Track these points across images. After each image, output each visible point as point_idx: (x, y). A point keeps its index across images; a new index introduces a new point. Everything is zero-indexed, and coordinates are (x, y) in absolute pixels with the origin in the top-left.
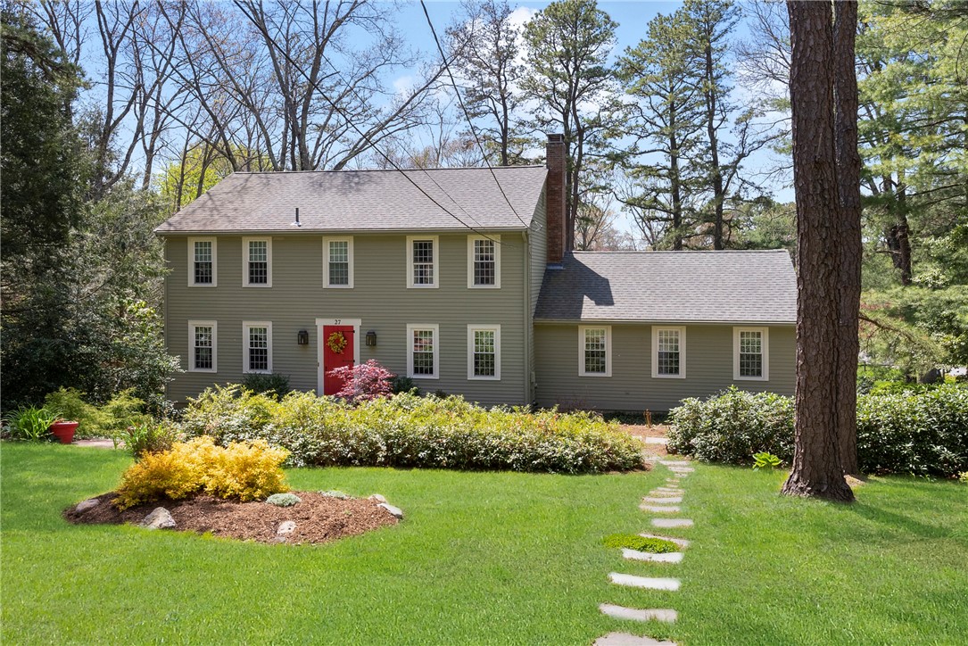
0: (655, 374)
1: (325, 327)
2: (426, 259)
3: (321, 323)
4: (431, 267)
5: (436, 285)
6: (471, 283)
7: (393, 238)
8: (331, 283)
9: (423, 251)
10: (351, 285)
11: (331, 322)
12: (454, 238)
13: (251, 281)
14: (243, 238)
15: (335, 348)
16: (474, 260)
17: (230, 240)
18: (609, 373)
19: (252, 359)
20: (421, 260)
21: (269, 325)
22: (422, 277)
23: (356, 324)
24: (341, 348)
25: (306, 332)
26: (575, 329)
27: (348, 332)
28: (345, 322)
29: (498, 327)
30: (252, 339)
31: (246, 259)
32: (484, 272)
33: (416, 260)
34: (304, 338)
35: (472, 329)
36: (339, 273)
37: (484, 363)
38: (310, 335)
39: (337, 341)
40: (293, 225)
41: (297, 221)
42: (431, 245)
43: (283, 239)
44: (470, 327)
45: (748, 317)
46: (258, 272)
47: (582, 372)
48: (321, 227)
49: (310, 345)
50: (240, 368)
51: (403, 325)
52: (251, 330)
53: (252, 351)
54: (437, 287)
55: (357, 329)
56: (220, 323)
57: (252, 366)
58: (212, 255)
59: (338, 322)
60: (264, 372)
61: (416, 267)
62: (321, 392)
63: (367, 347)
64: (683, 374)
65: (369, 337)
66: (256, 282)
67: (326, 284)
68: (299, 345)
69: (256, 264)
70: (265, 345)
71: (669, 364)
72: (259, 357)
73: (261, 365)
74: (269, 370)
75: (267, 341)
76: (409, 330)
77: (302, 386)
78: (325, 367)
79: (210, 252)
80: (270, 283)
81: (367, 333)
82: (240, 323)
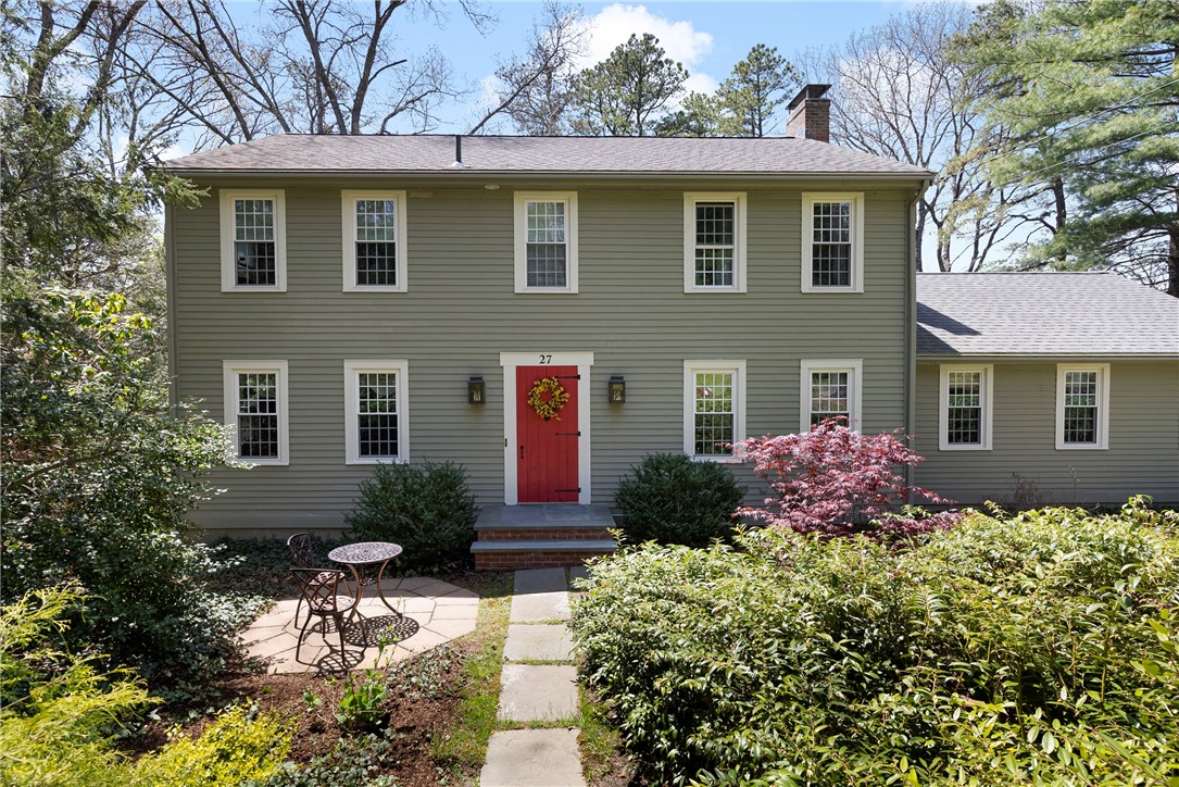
0: (1061, 443)
1: (519, 369)
2: (719, 240)
3: (510, 362)
4: (729, 253)
5: (740, 283)
6: (807, 284)
7: (658, 195)
8: (529, 285)
9: (715, 223)
10: (572, 286)
11: (532, 360)
12: (776, 198)
13: (361, 280)
14: (344, 192)
15: (543, 410)
16: (812, 242)
17: (316, 197)
18: (986, 443)
19: (363, 435)
20: (710, 240)
21: (400, 369)
22: (711, 270)
23: (583, 362)
24: (554, 409)
25: (480, 379)
26: (937, 370)
27: (569, 376)
28: (559, 359)
29: (858, 364)
30: (363, 395)
31: (350, 236)
32: (831, 264)
33: (700, 240)
34: (477, 390)
35: (808, 369)
36: (546, 261)
38: (488, 385)
39: (547, 396)
40: (454, 165)
41: (459, 159)
42: (730, 212)
43: (428, 195)
44: (804, 365)
46: (376, 261)
47: (944, 444)
48: (511, 169)
49: (488, 406)
50: (340, 454)
51: (678, 364)
52: (363, 378)
53: (363, 421)
54: (743, 289)
55: (585, 373)
56: (294, 363)
57: (364, 451)
58: (274, 227)
59: (546, 359)
60: (387, 460)
61: (699, 253)
62: (511, 496)
63: (606, 406)
64: (1103, 441)
65: (614, 390)
66: (372, 282)
67: (521, 284)
68: (468, 406)
69: (372, 245)
70: (393, 408)
71: (1081, 425)
72: (378, 434)
73: (384, 446)
74: (404, 456)
75: (397, 400)
76: (686, 372)
77: (473, 486)
78: (521, 448)
79: (270, 223)
80: (402, 283)
81: (608, 378)
82: (338, 364)
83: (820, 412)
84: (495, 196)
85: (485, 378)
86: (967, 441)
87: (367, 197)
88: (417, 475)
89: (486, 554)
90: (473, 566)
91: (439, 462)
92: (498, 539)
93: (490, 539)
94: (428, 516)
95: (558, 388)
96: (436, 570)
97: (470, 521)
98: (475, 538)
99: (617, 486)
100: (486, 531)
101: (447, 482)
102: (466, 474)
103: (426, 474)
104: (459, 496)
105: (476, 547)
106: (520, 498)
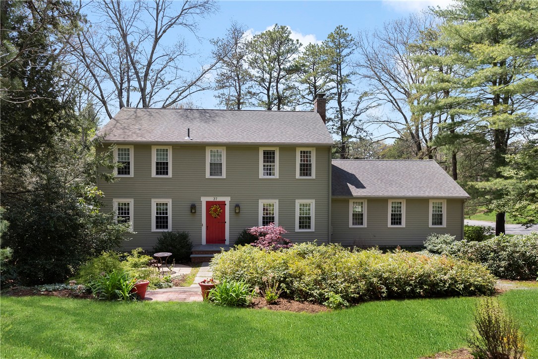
0: (389, 225)
1: (207, 202)
2: (271, 162)
3: (204, 200)
4: (273, 166)
5: (277, 176)
6: (298, 176)
7: (250, 148)
8: (210, 175)
9: (269, 156)
10: (224, 176)
11: (211, 199)
12: (288, 149)
13: (157, 173)
14: (152, 146)
15: (214, 215)
16: (300, 162)
17: (143, 148)
18: (365, 225)
19: (157, 222)
20: (268, 162)
21: (169, 202)
22: (269, 171)
23: (227, 200)
24: (218, 215)
25: (195, 205)
26: (348, 201)
27: (223, 204)
28: (220, 199)
29: (314, 201)
30: (157, 210)
31: (154, 159)
32: (305, 169)
33: (264, 162)
34: (193, 208)
35: (298, 202)
36: (216, 168)
37: (305, 222)
38: (197, 207)
39: (215, 211)
40: (187, 139)
41: (189, 136)
42: (274, 153)
43: (179, 147)
44: (297, 201)
45: (437, 194)
46: (162, 168)
47: (351, 225)
48: (205, 140)
49: (197, 213)
50: (150, 228)
51: (257, 200)
52: (157, 204)
53: (157, 218)
55: (227, 203)
56: (135, 200)
57: (157, 227)
58: (130, 157)
59: (216, 199)
60: (166, 230)
61: (264, 166)
62: (204, 242)
63: (234, 214)
64: (403, 225)
65: (237, 208)
66: (161, 174)
67: (208, 175)
68: (190, 213)
69: (161, 163)
70: (167, 214)
71: (396, 220)
72: (162, 221)
73: (164, 226)
74: (170, 229)
75: (168, 211)
76: (260, 203)
77: (192, 238)
78: (207, 227)
79: (129, 155)
80: (170, 175)
81: (235, 205)
82: (150, 200)
83: (302, 216)
84: (200, 148)
85: (196, 205)
86: (359, 224)
87: (160, 147)
88: (175, 235)
89: (194, 258)
90: (191, 262)
91: (181, 231)
92: (198, 254)
93: (196, 254)
94: (178, 247)
95: (219, 208)
96: (180, 262)
97: (190, 249)
98: (192, 253)
99: (236, 237)
100: (195, 251)
101: (184, 237)
102: (189, 235)
103: (177, 235)
104: (187, 241)
105: (191, 256)
106: (207, 242)
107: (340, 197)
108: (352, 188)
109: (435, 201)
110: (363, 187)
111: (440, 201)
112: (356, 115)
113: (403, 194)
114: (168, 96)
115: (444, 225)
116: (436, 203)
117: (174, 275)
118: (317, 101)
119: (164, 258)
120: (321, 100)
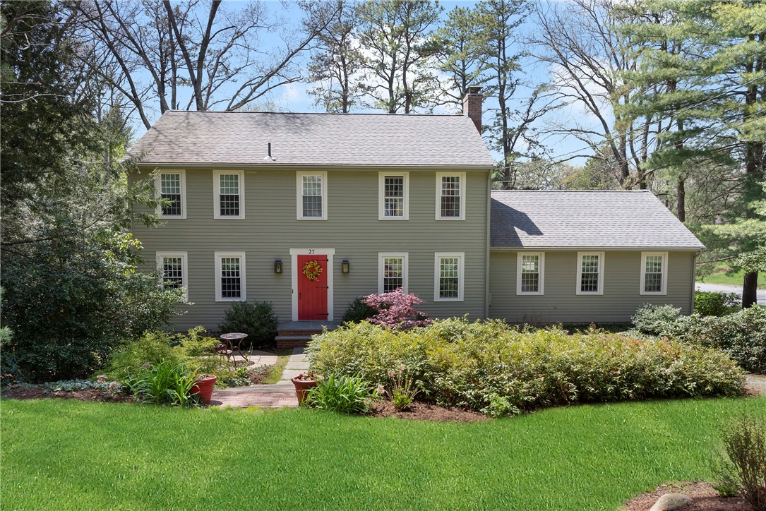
0: (579, 292)
1: (299, 256)
2: (396, 194)
3: (295, 253)
4: (401, 200)
5: (406, 216)
6: (438, 216)
7: (367, 173)
8: (304, 215)
9: (394, 186)
10: (325, 216)
11: (305, 252)
12: (423, 174)
13: (222, 213)
14: (214, 171)
15: (310, 276)
16: (441, 195)
17: (200, 173)
18: (541, 291)
19: (224, 287)
20: (391, 195)
21: (242, 256)
22: (392, 208)
23: (330, 253)
24: (316, 276)
25: (280, 261)
26: (516, 255)
27: (322, 260)
28: (318, 252)
29: (462, 255)
30: (223, 269)
31: (217, 191)
32: (450, 205)
33: (387, 194)
34: (279, 267)
35: (439, 257)
36: (312, 204)
37: (449, 287)
38: (284, 264)
39: (312, 270)
40: (267, 159)
41: (270, 155)
42: (401, 181)
43: (255, 172)
44: (437, 255)
45: (654, 244)
46: (230, 205)
47: (519, 292)
48: (295, 161)
49: (283, 274)
50: (213, 297)
51: (375, 254)
52: (223, 260)
53: (224, 280)
54: (408, 219)
55: (330, 258)
56: (190, 253)
57: (224, 295)
58: (180, 187)
59: (312, 252)
60: (237, 300)
61: (387, 200)
62: (295, 317)
63: (340, 274)
64: (600, 291)
65: (345, 266)
66: (228, 214)
67: (300, 216)
68: (274, 274)
69: (227, 196)
70: (238, 275)
71: (589, 283)
72: (231, 286)
73: (234, 293)
74: (243, 298)
75: (240, 271)
76: (380, 258)
77: (277, 312)
78: (300, 294)
79: (178, 185)
80: (242, 215)
81: (341, 261)
82: (212, 253)
83: (444, 277)
84: (287, 173)
86: (531, 290)
87: (225, 173)
88: (251, 307)
89: (282, 341)
90: (276, 347)
91: (261, 301)
92: (287, 335)
93: (284, 335)
94: (256, 324)
95: (317, 266)
96: (260, 347)
97: (274, 328)
98: (277, 334)
99: (345, 309)
100: (282, 331)
101: (264, 310)
102: (273, 307)
103: (255, 306)
104: (270, 317)
105: (277, 338)
106: (300, 317)
107: (502, 249)
108: (522, 234)
109: (650, 254)
110: (539, 233)
111: (658, 254)
112: (527, 121)
113: (601, 244)
114: (236, 92)
115: (664, 291)
116: (652, 257)
117: (251, 366)
118: (469, 99)
119: (235, 342)
120: (474, 97)
